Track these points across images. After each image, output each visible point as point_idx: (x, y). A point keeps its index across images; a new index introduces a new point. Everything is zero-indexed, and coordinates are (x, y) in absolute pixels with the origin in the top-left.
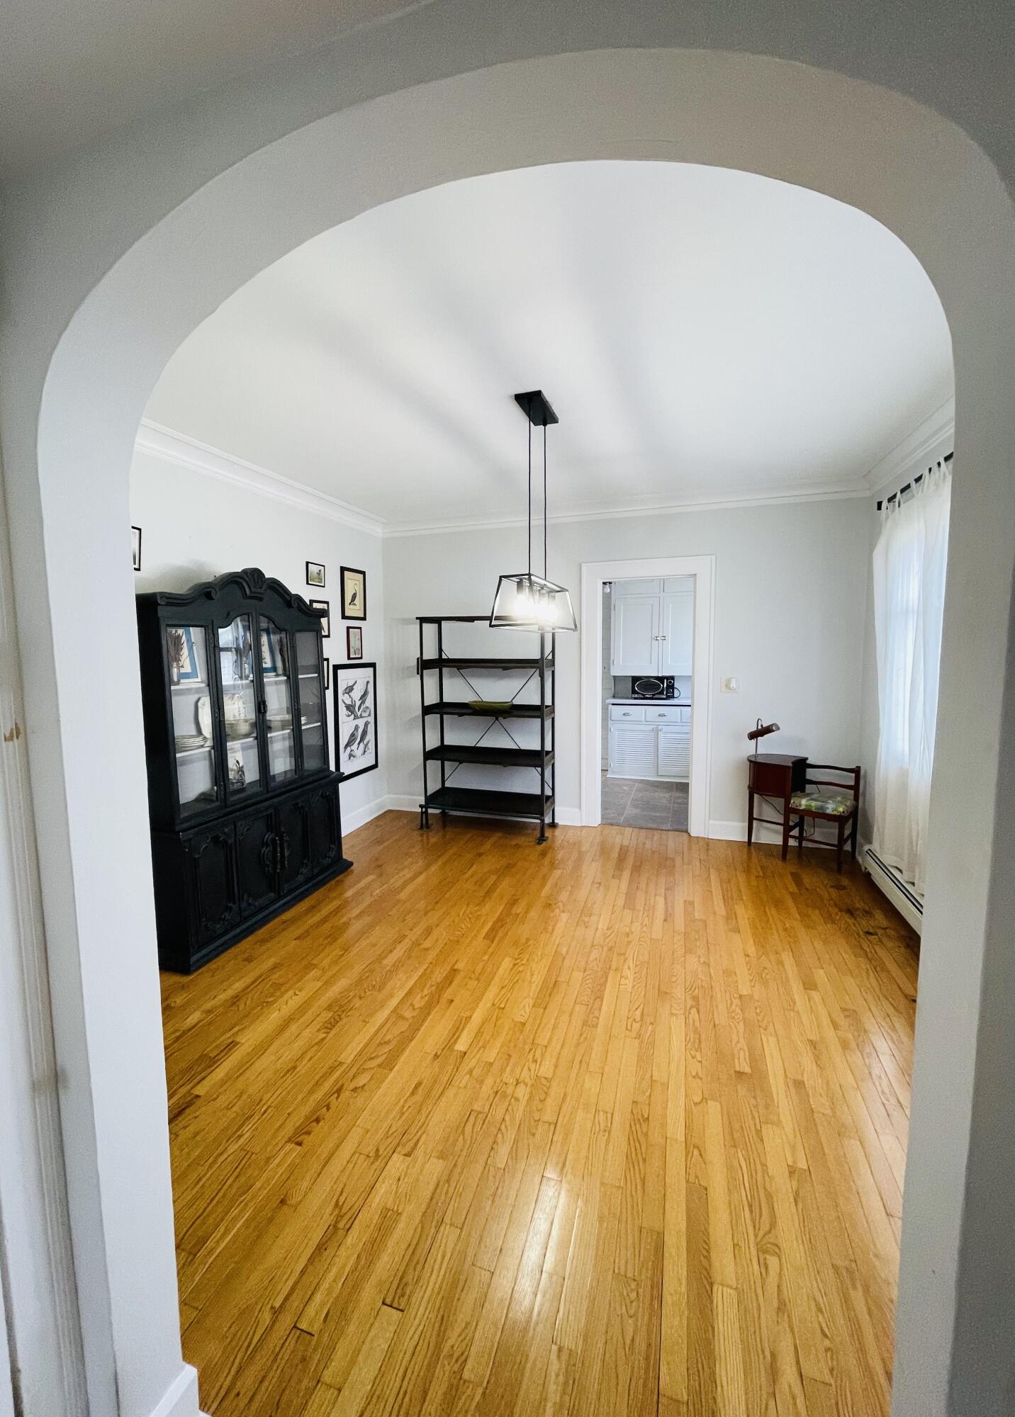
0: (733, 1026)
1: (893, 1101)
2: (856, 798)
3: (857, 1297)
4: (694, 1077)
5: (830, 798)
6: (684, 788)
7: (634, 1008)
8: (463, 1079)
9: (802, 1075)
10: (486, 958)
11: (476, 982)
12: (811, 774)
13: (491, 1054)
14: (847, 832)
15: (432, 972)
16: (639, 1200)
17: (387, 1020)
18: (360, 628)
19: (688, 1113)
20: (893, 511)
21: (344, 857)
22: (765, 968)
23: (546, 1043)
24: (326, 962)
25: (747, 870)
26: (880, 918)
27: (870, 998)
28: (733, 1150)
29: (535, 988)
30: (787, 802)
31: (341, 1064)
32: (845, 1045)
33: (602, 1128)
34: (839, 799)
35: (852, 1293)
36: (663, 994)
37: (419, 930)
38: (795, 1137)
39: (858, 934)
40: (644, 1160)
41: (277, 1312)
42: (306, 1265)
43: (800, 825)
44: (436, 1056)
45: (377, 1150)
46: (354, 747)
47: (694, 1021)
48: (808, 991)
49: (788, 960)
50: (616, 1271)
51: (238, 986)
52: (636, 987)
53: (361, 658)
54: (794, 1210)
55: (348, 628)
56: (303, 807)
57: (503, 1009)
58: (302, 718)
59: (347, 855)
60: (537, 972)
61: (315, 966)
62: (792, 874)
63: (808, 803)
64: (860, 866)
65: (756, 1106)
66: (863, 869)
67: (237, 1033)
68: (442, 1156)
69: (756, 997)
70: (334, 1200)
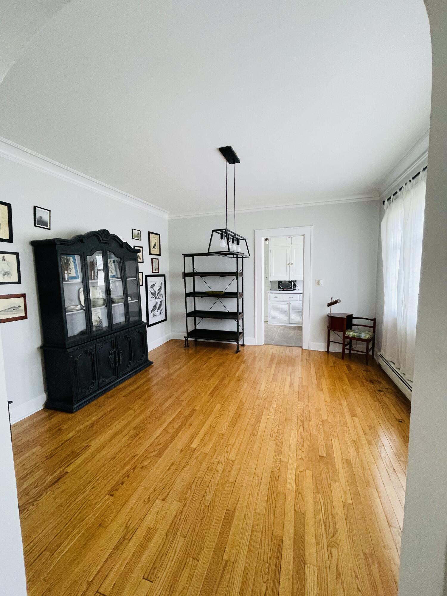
0: (319, 435)
1: (391, 469)
2: (374, 332)
3: (375, 568)
4: (300, 459)
5: (363, 332)
6: (300, 328)
7: (274, 426)
8: (193, 462)
9: (350, 457)
10: (208, 404)
11: (204, 415)
12: (355, 321)
13: (207, 449)
14: (370, 347)
15: (184, 411)
16: (272, 520)
17: (160, 434)
18: (158, 259)
19: (297, 476)
20: (390, 204)
21: (149, 359)
22: (334, 407)
23: (233, 444)
24: (136, 408)
25: (327, 363)
26: (384, 384)
27: (380, 421)
28: (317, 495)
29: (229, 419)
30: (344, 334)
31: (137, 455)
32: (370, 443)
33: (256, 485)
34: (367, 332)
35: (373, 567)
36: (287, 420)
37: (180, 392)
38: (346, 487)
39: (375, 391)
40: (275, 501)
41: (89, 584)
42: (107, 558)
43: (350, 344)
44: (182, 451)
45: (149, 498)
46: (156, 311)
47: (301, 432)
48: (353, 418)
49: (344, 403)
50: (259, 559)
51: (94, 418)
52: (276, 417)
53: (158, 272)
54: (345, 525)
55: (152, 259)
56: (129, 337)
57: (214, 428)
58: (129, 298)
59: (150, 359)
60: (231, 410)
61: (131, 409)
62: (347, 365)
63: (353, 334)
64: (376, 361)
65: (328, 473)
66: (377, 362)
67: (90, 441)
68: (180, 501)
69: (329, 421)
70: (125, 524)
